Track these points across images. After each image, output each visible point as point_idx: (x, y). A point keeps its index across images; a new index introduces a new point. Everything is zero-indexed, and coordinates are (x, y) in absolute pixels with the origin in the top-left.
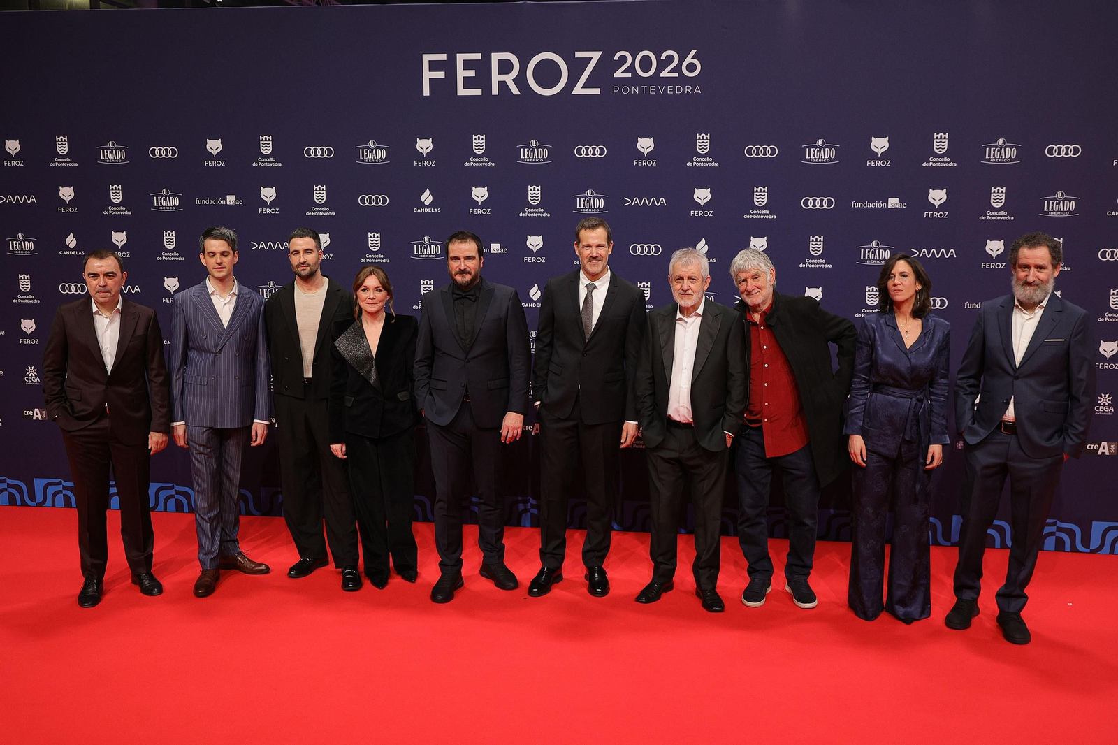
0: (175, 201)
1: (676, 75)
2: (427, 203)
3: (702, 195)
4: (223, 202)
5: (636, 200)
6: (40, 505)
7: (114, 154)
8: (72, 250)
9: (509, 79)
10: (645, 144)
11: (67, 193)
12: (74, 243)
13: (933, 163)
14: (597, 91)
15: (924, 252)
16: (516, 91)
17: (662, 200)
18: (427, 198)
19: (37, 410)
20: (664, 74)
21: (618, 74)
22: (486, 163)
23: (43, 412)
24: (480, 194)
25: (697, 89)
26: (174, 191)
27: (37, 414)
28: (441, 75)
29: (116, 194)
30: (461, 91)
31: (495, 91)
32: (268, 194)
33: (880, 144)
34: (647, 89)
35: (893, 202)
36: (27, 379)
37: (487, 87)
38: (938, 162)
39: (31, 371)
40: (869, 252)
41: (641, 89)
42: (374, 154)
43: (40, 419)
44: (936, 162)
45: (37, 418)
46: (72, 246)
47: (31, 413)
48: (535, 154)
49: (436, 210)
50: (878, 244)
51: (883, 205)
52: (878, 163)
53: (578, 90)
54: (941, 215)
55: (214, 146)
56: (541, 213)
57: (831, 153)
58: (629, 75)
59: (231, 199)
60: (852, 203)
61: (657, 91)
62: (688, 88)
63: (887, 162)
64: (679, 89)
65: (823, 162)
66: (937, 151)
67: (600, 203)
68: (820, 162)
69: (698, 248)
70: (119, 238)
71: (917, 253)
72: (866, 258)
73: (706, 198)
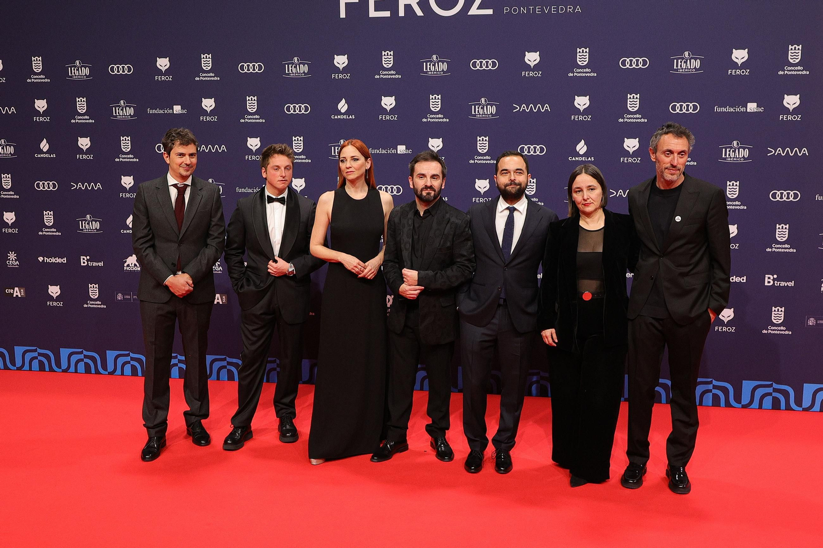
2: (343, 111)
3: (582, 102)
4: (170, 111)
5: (524, 107)
6: (19, 369)
7: (79, 72)
8: (45, 153)
9: (413, 2)
10: (532, 58)
11: (41, 105)
12: (47, 147)
13: (788, 71)
14: (490, 12)
16: (419, 13)
17: (547, 107)
18: (343, 106)
19: (16, 289)
22: (393, 75)
23: (22, 290)
24: (388, 102)
25: (578, 9)
26: (129, 103)
27: (17, 292)
29: (82, 104)
30: (372, 13)
31: (402, 13)
32: (208, 104)
33: (740, 55)
34: (534, 10)
35: (752, 107)
36: (9, 263)
37: (394, 9)
38: (792, 70)
39: (12, 256)
40: (730, 151)
41: (528, 10)
42: (298, 69)
43: (20, 296)
44: (790, 71)
45: (17, 296)
46: (45, 150)
47: (12, 291)
48: (437, 67)
49: (350, 117)
50: (738, 144)
51: (743, 109)
52: (738, 72)
53: (474, 11)
54: (795, 118)
55: (163, 63)
56: (441, 119)
57: (696, 64)
59: (177, 109)
60: (716, 108)
61: (543, 10)
62: (570, 8)
63: (746, 72)
64: (562, 9)
65: (689, 72)
66: (791, 61)
67: (492, 110)
68: (686, 72)
69: (578, 148)
70: (84, 143)
71: (772, 152)
72: (727, 157)
73: (585, 104)
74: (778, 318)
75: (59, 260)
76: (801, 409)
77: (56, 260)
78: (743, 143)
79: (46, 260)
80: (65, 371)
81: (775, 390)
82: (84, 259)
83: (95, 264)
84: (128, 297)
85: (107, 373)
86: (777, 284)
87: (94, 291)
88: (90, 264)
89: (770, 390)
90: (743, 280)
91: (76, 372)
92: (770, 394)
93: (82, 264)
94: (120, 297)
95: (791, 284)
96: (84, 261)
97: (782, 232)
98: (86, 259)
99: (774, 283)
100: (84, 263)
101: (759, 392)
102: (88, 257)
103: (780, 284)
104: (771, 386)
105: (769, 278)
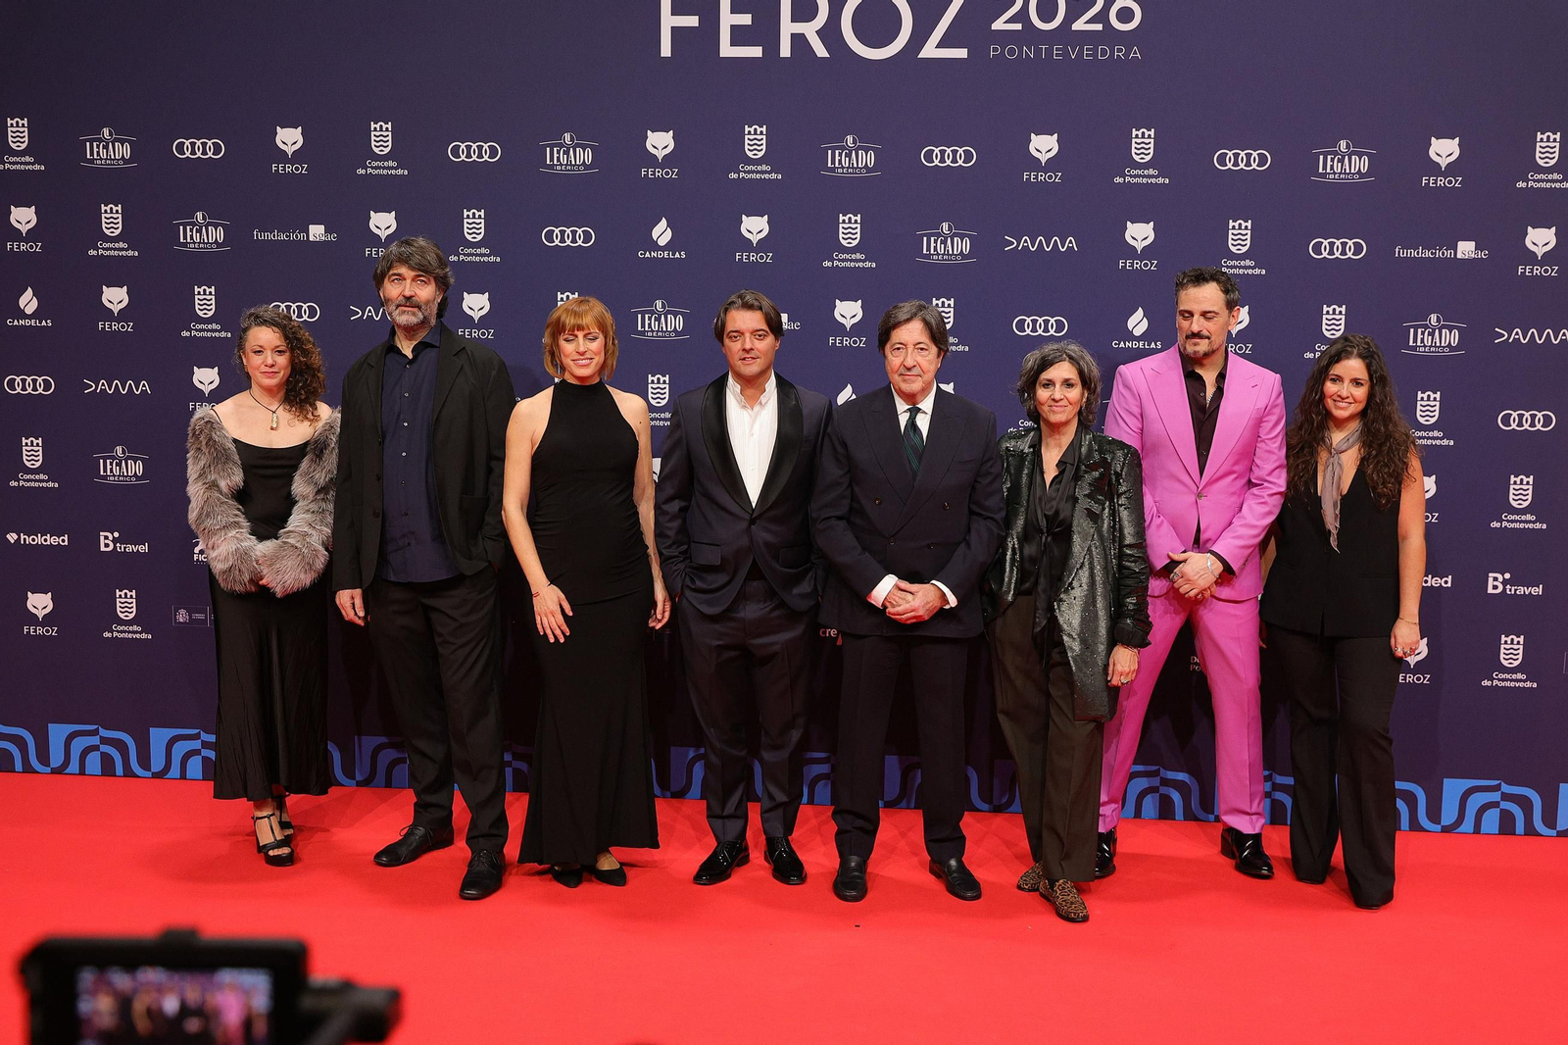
0: (217, 234)
1: (1099, 27)
2: (662, 242)
3: (1140, 234)
4: (301, 236)
5: (1026, 241)
7: (111, 151)
8: (30, 317)
9: (810, 30)
10: (1044, 146)
11: (23, 217)
12: (34, 304)
13: (1535, 182)
14: (962, 53)
15: (1517, 333)
16: (821, 51)
17: (1071, 242)
18: (662, 233)
20: (1079, 25)
21: (999, 25)
22: (767, 174)
24: (755, 227)
25: (1135, 53)
26: (214, 217)
28: (692, 21)
29: (112, 218)
30: (727, 50)
31: (785, 51)
32: (383, 223)
33: (1444, 150)
34: (1049, 52)
35: (1466, 249)
37: (771, 41)
38: (1542, 181)
40: (1423, 333)
41: (1038, 52)
42: (572, 156)
44: (1539, 181)
46: (29, 310)
48: (854, 159)
49: (677, 255)
50: (1438, 320)
51: (1448, 254)
52: (1441, 182)
53: (930, 50)
54: (1546, 271)
55: (289, 138)
56: (860, 262)
57: (1362, 164)
58: (1018, 27)
59: (317, 232)
60: (1397, 250)
61: (1066, 54)
62: (1120, 50)
63: (1456, 181)
64: (1104, 52)
65: (1348, 179)
66: (1541, 162)
67: (963, 246)
68: (1342, 179)
69: (1131, 324)
70: (115, 297)
71: (1504, 336)
72: (1419, 344)
73: (1146, 238)
74: (1511, 656)
75: (52, 540)
76: (1554, 833)
77: (46, 540)
78: (1449, 319)
79: (25, 539)
80: (59, 771)
81: (1506, 797)
82: (106, 538)
83: (130, 548)
84: (201, 616)
85: (149, 774)
86: (1510, 590)
87: (126, 603)
88: (120, 548)
89: (1496, 796)
90: (1446, 582)
91: (82, 772)
92: (1495, 805)
93: (103, 548)
94: (182, 616)
95: (1537, 591)
96: (106, 541)
97: (1521, 490)
98: (111, 538)
99: (1504, 589)
100: (107, 545)
101: (1476, 801)
102: (116, 535)
103: (1516, 590)
104: (1497, 788)
105: (1495, 579)
